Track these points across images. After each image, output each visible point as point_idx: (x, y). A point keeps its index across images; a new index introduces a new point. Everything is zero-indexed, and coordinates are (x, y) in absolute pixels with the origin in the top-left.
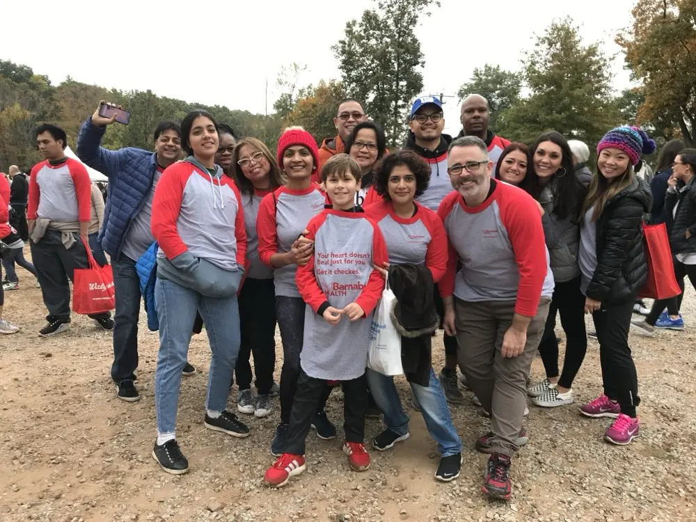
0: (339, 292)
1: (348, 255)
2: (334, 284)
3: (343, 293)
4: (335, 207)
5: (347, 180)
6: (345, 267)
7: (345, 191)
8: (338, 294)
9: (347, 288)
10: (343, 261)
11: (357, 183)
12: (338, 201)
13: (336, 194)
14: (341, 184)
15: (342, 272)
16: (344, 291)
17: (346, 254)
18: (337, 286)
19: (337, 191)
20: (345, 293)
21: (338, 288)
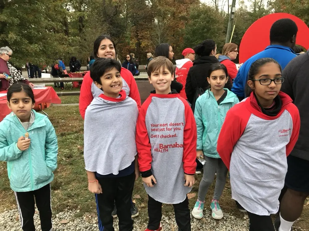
0: (164, 150)
1: (168, 125)
2: (160, 144)
3: (166, 150)
4: (157, 92)
5: (166, 74)
6: (167, 133)
7: (165, 81)
8: (163, 151)
9: (169, 146)
10: (165, 130)
11: (172, 76)
12: (160, 89)
13: (158, 84)
14: (161, 77)
15: (165, 137)
16: (167, 149)
17: (167, 124)
18: (162, 146)
19: (159, 82)
20: (168, 150)
21: (163, 148)
